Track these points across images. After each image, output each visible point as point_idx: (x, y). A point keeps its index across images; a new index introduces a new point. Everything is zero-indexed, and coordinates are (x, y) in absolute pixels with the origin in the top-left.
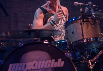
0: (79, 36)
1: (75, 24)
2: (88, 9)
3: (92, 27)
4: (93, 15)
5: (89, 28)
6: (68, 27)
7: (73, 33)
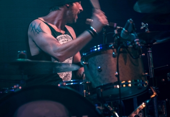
0: (111, 77)
1: (103, 55)
2: (126, 31)
3: (132, 62)
4: (137, 43)
5: (127, 64)
6: (90, 59)
7: (100, 70)
